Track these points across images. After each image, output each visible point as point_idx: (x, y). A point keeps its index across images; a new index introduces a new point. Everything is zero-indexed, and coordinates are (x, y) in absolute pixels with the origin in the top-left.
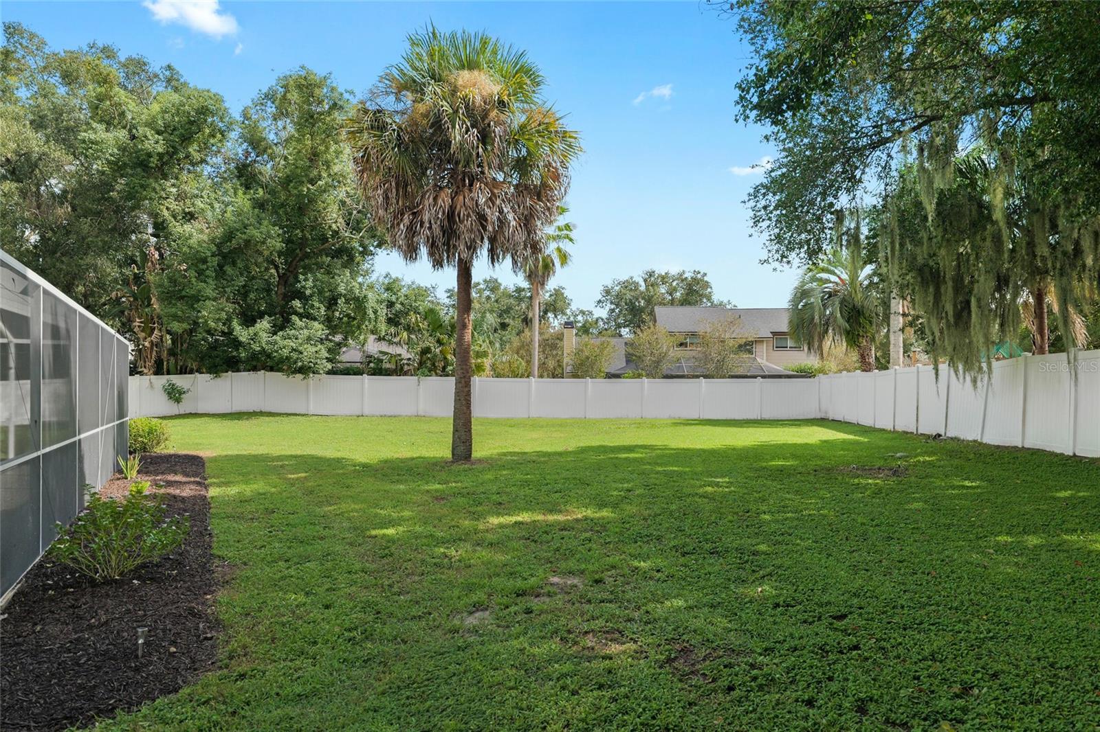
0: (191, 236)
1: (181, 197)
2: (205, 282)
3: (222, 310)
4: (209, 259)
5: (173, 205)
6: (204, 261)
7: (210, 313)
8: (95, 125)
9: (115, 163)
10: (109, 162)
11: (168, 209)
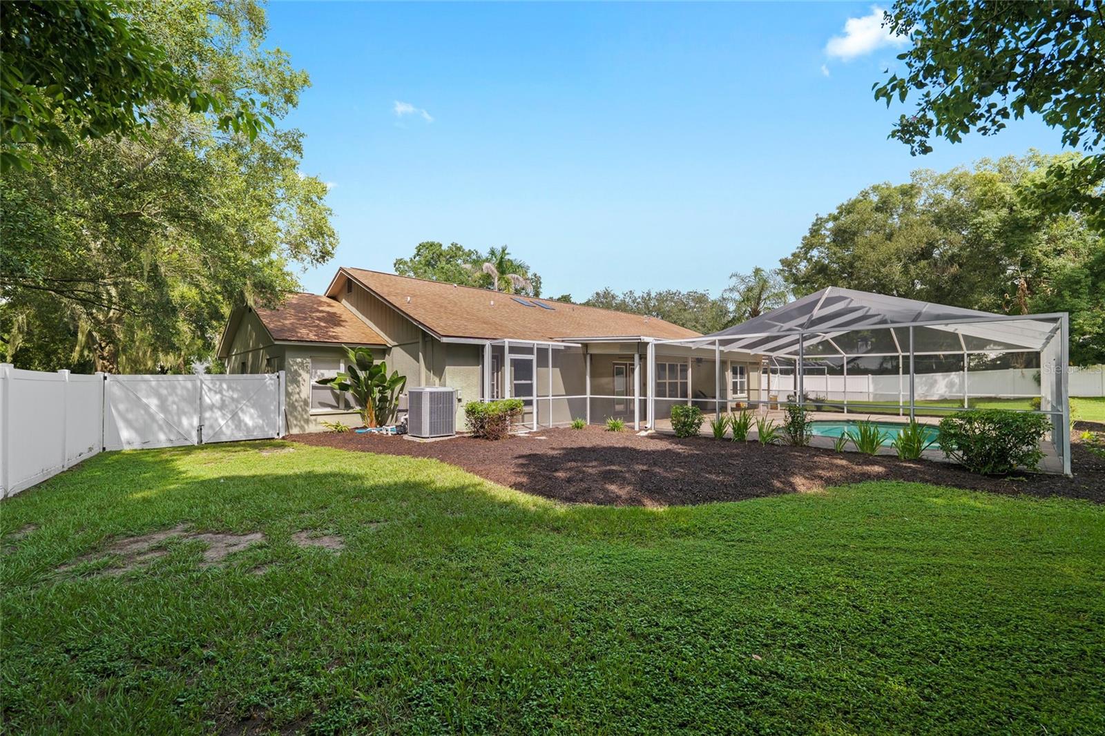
0: (1064, 266)
1: (1052, 240)
2: (1079, 297)
3: (1099, 316)
4: (1083, 280)
5: (1045, 247)
6: (1079, 282)
7: (1084, 320)
8: (983, 212)
9: (999, 232)
10: (994, 232)
11: (1040, 251)
